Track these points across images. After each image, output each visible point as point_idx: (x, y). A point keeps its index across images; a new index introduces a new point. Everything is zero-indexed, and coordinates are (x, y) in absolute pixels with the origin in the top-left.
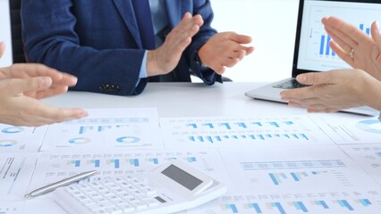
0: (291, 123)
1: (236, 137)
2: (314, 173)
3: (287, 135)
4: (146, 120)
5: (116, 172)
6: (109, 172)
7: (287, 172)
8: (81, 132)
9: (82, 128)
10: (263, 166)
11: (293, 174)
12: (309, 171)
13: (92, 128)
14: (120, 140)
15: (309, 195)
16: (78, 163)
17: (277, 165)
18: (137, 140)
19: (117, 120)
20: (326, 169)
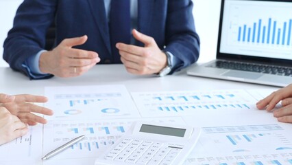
0: (232, 96)
1: (194, 107)
2: (261, 135)
3: (232, 106)
4: (119, 95)
5: (108, 137)
6: (103, 138)
7: (240, 134)
8: (71, 105)
9: (71, 102)
10: (220, 130)
11: (244, 136)
12: (256, 133)
13: (79, 102)
14: (104, 111)
15: (265, 156)
16: (76, 131)
17: (231, 129)
18: (117, 111)
19: (97, 95)
20: (269, 132)
